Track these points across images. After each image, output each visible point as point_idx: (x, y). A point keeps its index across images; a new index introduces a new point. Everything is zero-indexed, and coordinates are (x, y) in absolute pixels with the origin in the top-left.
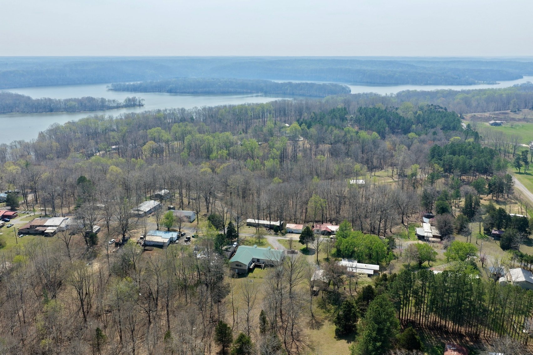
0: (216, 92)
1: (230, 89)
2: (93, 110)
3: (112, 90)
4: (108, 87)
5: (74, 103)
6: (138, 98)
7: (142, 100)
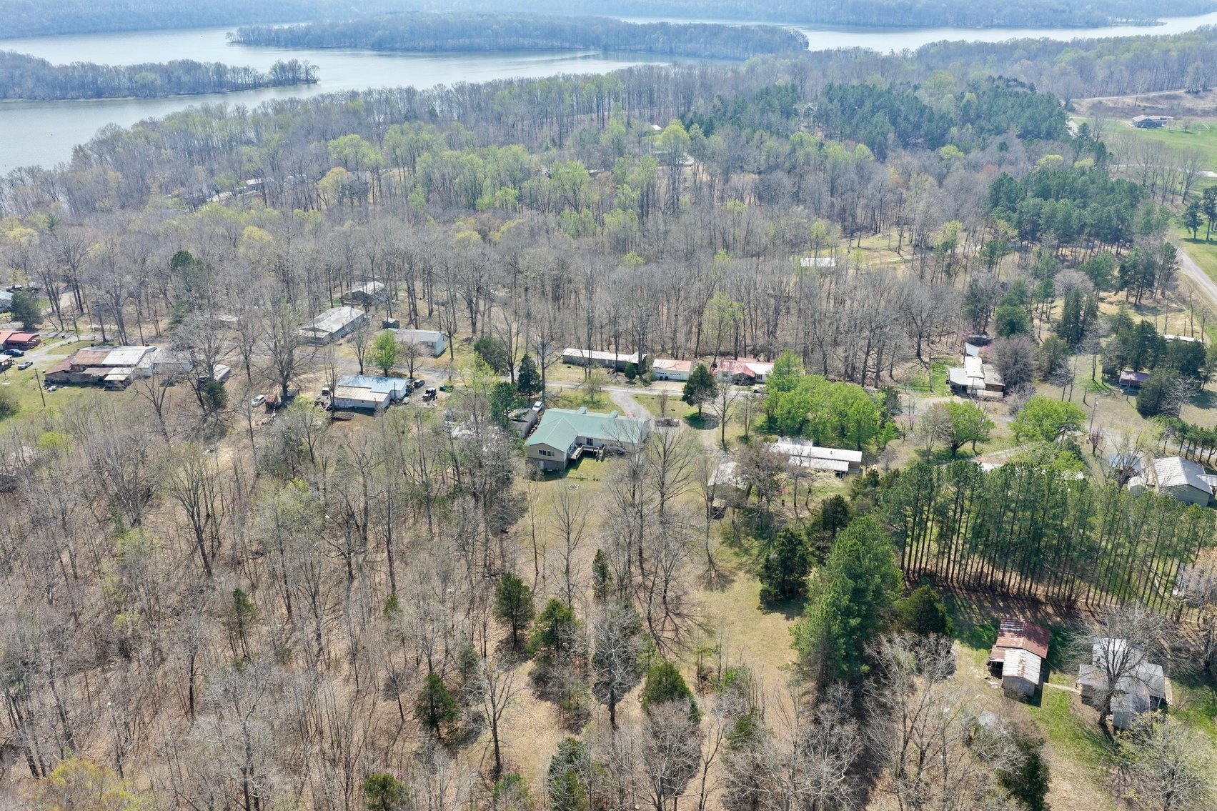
0: (488, 47)
1: (521, 41)
2: (198, 93)
3: (239, 42)
5: (151, 76)
6: (304, 62)
7: (314, 67)
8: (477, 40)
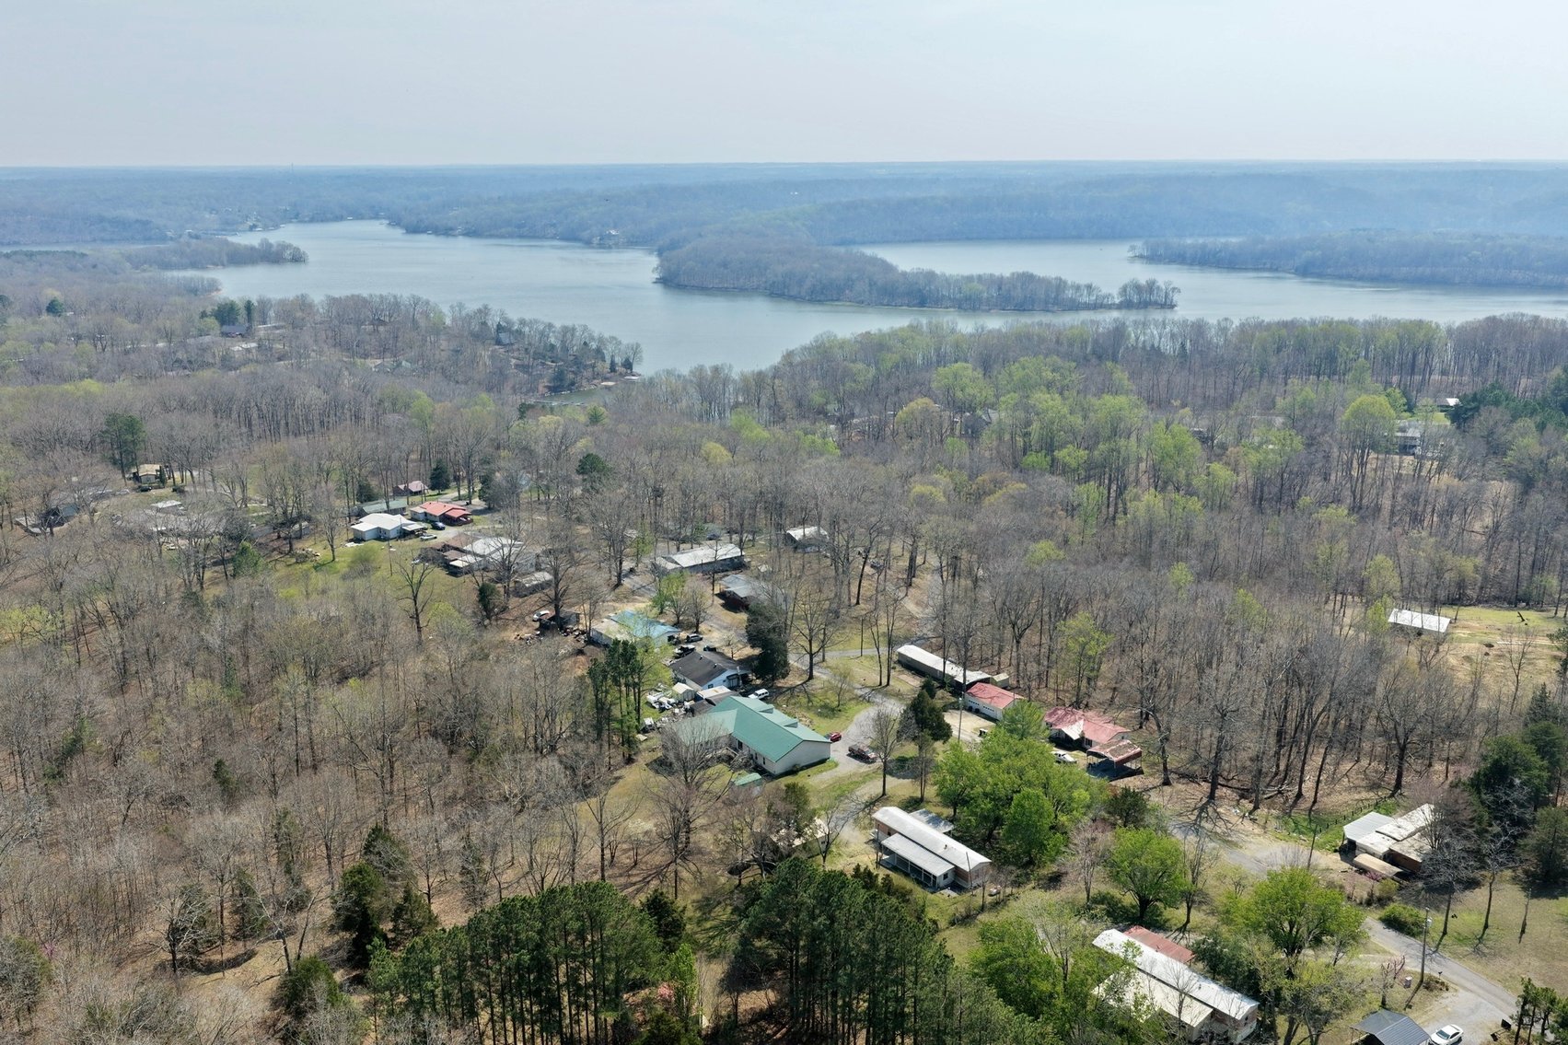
2: (1024, 310)
3: (1141, 257)
4: (1133, 248)
6: (1165, 283)
7: (1174, 289)
8: (1443, 270)
